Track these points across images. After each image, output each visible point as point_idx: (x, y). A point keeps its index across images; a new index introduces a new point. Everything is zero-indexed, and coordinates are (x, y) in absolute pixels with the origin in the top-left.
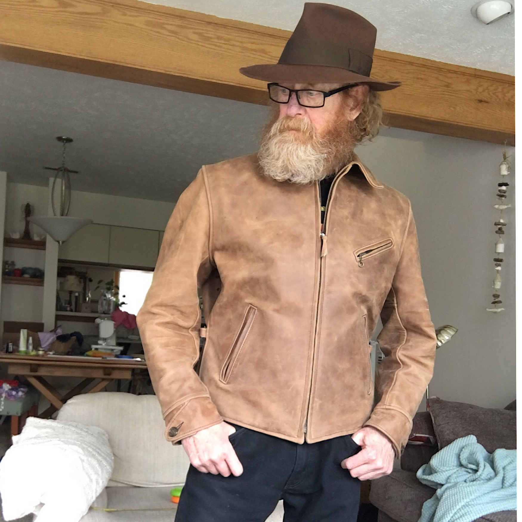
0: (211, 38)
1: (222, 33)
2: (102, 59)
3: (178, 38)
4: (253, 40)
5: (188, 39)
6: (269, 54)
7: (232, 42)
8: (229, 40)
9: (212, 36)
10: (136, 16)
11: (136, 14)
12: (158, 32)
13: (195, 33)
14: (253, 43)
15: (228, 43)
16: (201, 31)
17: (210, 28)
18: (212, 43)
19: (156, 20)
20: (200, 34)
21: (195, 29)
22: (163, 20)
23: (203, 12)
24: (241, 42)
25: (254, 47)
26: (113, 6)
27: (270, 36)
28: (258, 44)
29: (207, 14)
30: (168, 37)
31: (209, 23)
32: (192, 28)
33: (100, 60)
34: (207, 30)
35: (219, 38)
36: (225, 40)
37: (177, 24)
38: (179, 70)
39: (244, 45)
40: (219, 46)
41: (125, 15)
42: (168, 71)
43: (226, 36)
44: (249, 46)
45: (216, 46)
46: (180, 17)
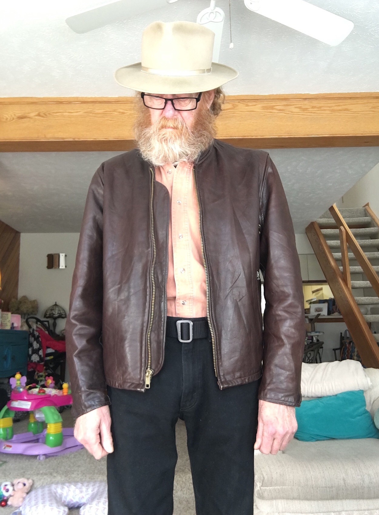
0: (308, 109)
1: (315, 103)
2: (235, 137)
3: (285, 113)
4: (338, 104)
5: (292, 112)
6: (351, 110)
7: (323, 108)
8: (320, 107)
9: (309, 107)
10: (255, 105)
11: (254, 104)
12: (270, 112)
13: (296, 108)
14: (339, 106)
15: (320, 109)
16: (300, 105)
17: (306, 102)
18: (308, 112)
19: (269, 105)
20: (300, 108)
21: (296, 105)
22: (273, 104)
23: (300, 93)
24: (329, 107)
25: (340, 108)
26: (239, 102)
27: (350, 98)
28: (341, 106)
29: (303, 93)
30: (279, 114)
31: (305, 99)
32: (294, 105)
33: (234, 138)
34: (304, 104)
35: (313, 107)
36: (318, 108)
37: (283, 104)
38: (288, 134)
39: (332, 108)
40: (314, 113)
41: (247, 106)
42: (280, 136)
43: (318, 105)
44: (336, 108)
45: (312, 113)
46: (285, 99)
